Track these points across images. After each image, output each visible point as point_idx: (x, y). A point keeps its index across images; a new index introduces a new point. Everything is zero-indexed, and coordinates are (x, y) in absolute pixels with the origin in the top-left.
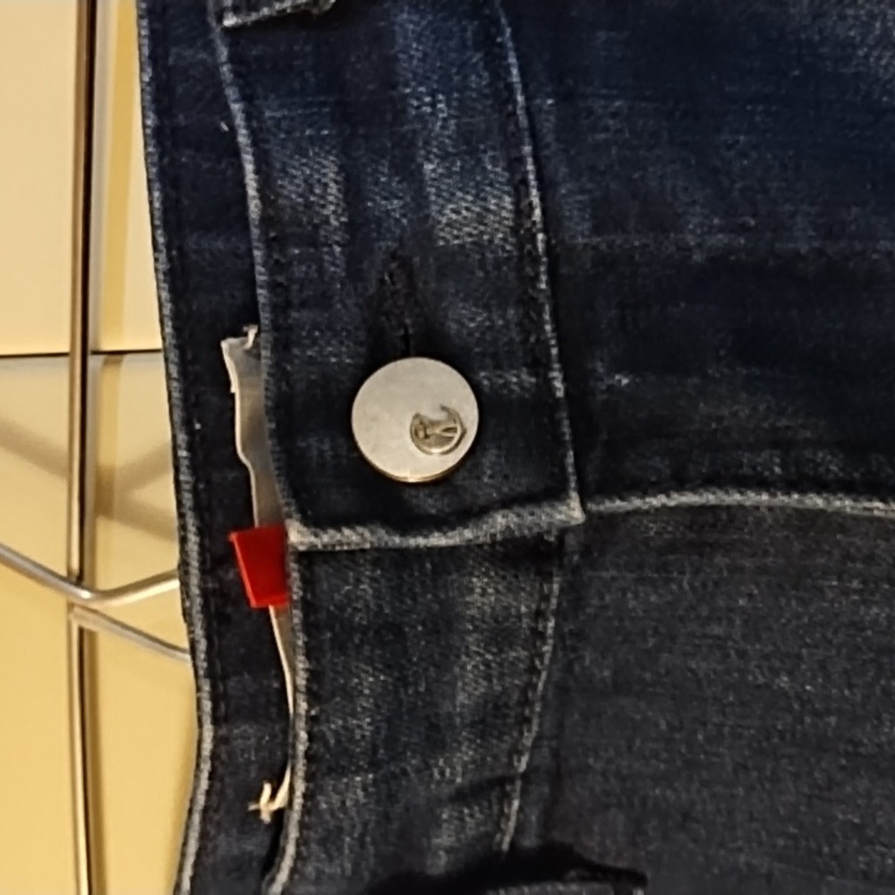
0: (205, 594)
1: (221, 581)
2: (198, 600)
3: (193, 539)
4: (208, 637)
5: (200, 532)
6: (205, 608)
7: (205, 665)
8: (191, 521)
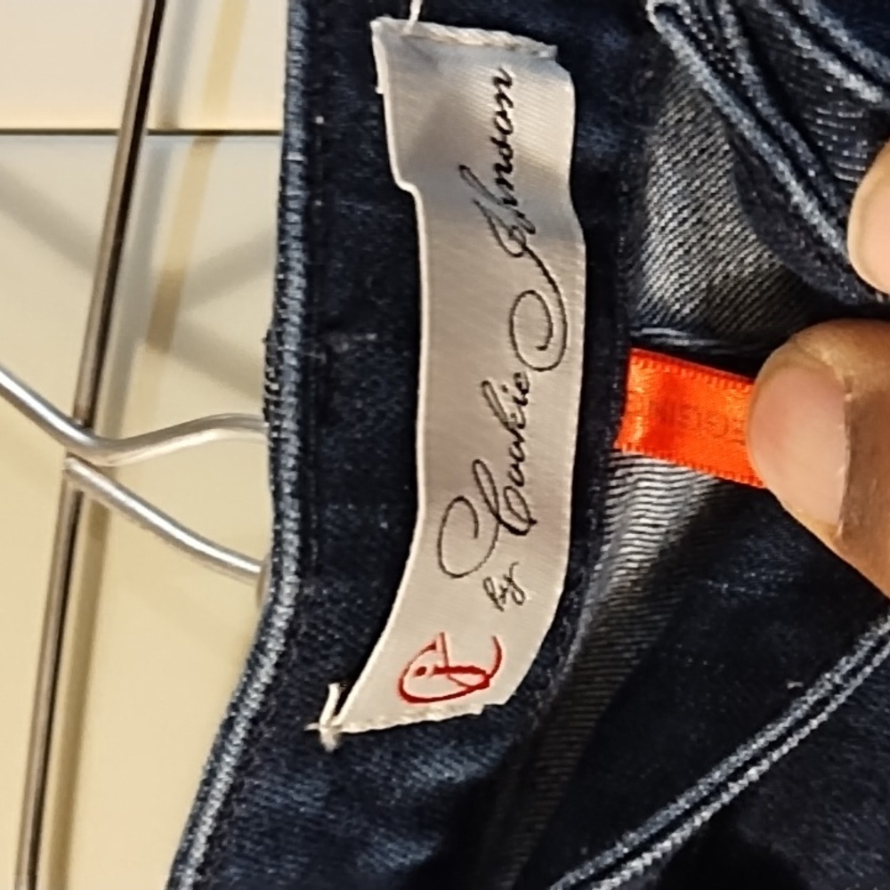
0: (305, 367)
1: (329, 351)
2: (294, 376)
3: (297, 281)
4: (302, 435)
5: (309, 274)
6: (302, 389)
7: (293, 475)
8: (296, 254)
